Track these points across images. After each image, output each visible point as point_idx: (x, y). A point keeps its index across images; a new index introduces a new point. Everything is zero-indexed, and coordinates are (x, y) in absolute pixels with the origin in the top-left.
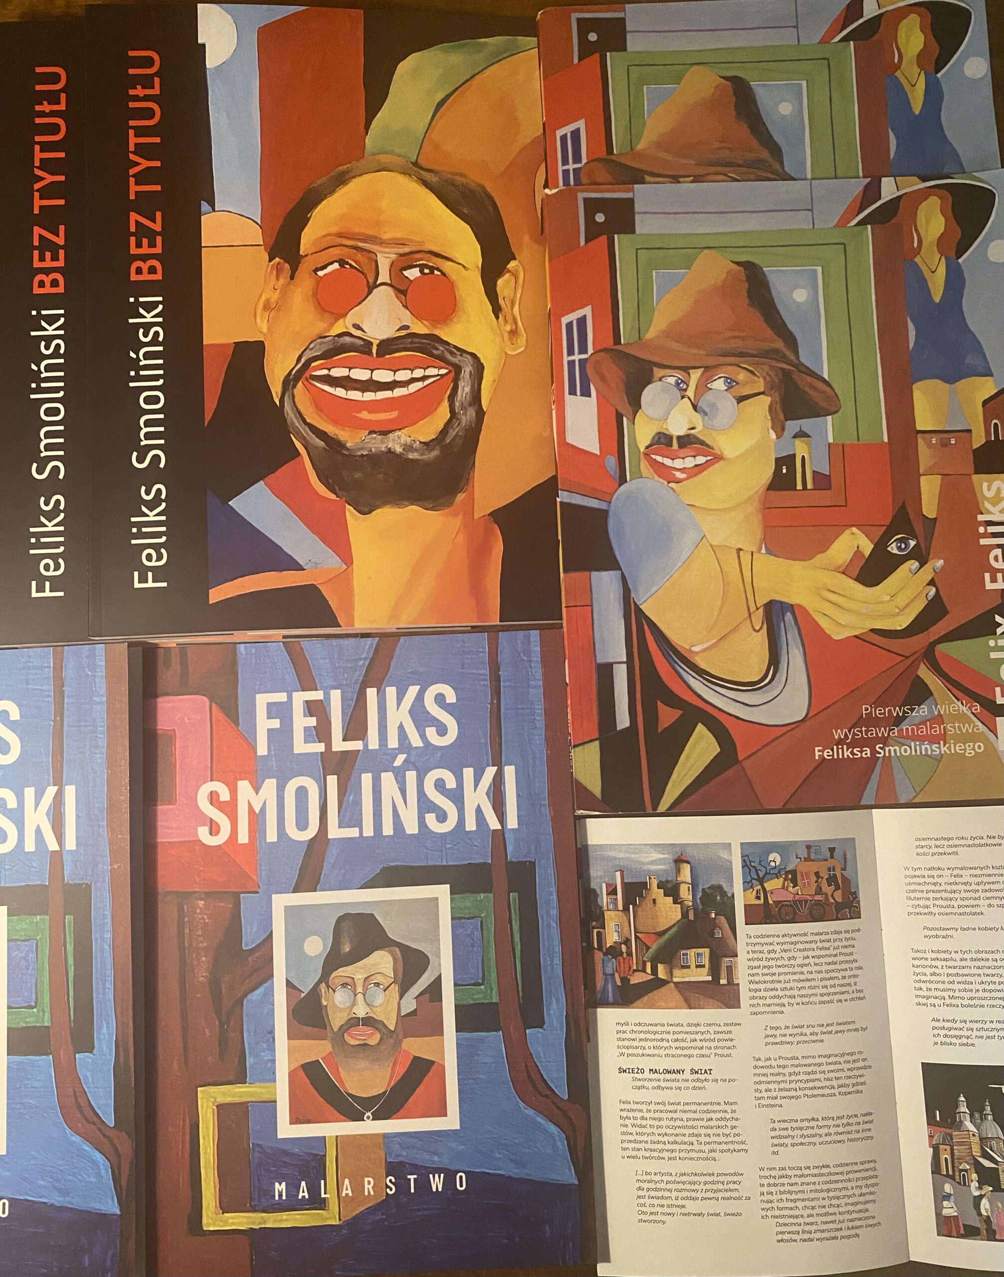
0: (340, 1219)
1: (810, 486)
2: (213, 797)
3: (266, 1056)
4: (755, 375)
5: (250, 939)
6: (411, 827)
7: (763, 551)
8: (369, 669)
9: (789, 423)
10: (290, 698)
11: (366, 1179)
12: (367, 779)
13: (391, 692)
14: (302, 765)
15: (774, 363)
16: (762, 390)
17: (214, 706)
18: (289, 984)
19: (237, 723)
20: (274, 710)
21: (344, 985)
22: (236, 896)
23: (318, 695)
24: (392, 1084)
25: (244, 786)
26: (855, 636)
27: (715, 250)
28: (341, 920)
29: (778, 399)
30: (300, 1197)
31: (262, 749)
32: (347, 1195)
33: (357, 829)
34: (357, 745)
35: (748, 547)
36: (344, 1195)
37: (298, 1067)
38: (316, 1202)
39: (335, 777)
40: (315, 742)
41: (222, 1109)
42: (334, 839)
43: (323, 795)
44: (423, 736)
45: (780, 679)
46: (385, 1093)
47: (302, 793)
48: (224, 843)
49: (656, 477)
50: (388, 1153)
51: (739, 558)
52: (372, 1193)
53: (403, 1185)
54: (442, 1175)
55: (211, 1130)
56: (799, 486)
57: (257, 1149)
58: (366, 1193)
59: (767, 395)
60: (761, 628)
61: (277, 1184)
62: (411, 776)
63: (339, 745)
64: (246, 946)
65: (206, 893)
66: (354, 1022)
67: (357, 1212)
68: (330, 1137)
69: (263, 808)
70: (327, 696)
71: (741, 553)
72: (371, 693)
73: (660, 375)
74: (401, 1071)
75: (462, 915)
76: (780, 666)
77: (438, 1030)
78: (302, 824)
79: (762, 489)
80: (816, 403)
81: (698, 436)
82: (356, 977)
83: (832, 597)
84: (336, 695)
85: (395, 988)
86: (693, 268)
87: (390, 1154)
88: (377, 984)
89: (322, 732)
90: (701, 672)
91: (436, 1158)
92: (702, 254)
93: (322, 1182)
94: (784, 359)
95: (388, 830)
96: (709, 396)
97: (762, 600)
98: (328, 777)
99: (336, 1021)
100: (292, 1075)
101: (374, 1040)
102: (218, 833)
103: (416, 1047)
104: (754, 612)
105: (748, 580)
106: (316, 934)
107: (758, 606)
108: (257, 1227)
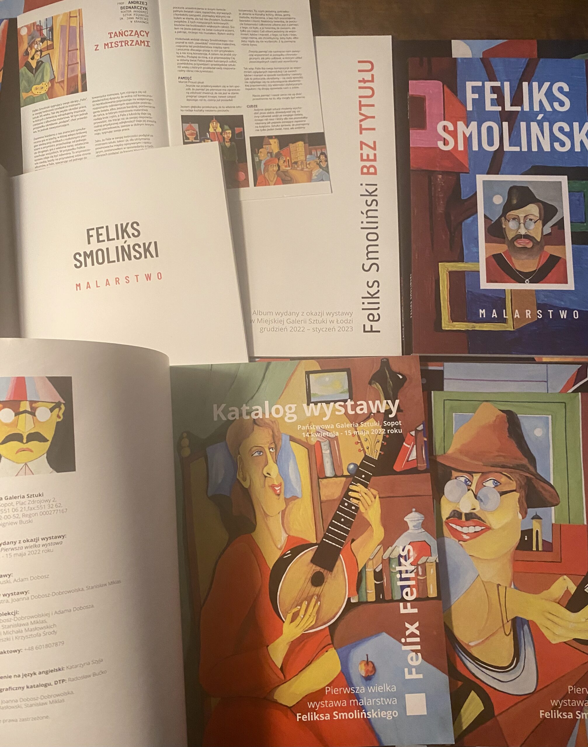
0: (514, 328)
1: (540, 549)
2: (445, 128)
3: (475, 250)
4: (511, 479)
5: (465, 195)
6: (547, 148)
7: (512, 587)
8: (523, 73)
9: (529, 510)
10: (483, 85)
11: (527, 311)
12: (523, 125)
13: (535, 84)
14: (490, 116)
15: (522, 473)
16: (515, 489)
17: (445, 86)
18: (485, 216)
19: (457, 95)
20: (475, 90)
21: (514, 219)
22: (458, 174)
23: (498, 84)
24: (539, 267)
25: (461, 125)
26: (565, 642)
27: (491, 402)
28: (511, 189)
29: (523, 495)
30: (493, 317)
31: (470, 108)
32: (517, 317)
33: (519, 148)
34: (518, 109)
35: (503, 584)
36: (515, 317)
37: (491, 256)
38: (501, 319)
39: (507, 123)
40: (496, 106)
41: (452, 274)
42: (507, 152)
43: (501, 131)
44: (552, 106)
45: (520, 666)
46: (535, 271)
47: (490, 130)
48: (451, 150)
49: (452, 538)
50: (538, 298)
51: (498, 590)
52: (530, 317)
53: (545, 314)
54: (566, 311)
55: (446, 283)
56: (534, 549)
57: (470, 293)
58: (527, 317)
59: (518, 492)
60: (509, 634)
61: (480, 310)
62: (546, 125)
63: (508, 107)
64: (464, 197)
65: (442, 172)
66: (519, 237)
67: (522, 326)
68: (508, 290)
69: (471, 135)
70: (502, 84)
71: (500, 587)
72: (525, 84)
73: (456, 476)
74: (543, 261)
75: (574, 190)
76: (521, 658)
77: (563, 243)
78: (491, 143)
79: (512, 550)
80: (546, 499)
81: (477, 514)
82: (520, 215)
83: (550, 617)
84: (507, 85)
85: (540, 223)
86: (476, 413)
87: (539, 299)
88: (531, 220)
89: (500, 101)
90: (474, 659)
91: (563, 303)
92: (482, 405)
93: (504, 310)
94: (528, 470)
95: (535, 148)
96: (484, 490)
97: (511, 617)
98: (503, 123)
99: (510, 236)
100: (487, 259)
101: (530, 245)
102: (448, 144)
103: (551, 250)
104: (506, 623)
105: (503, 603)
106: (498, 194)
107: (508, 620)
108: (471, 329)
